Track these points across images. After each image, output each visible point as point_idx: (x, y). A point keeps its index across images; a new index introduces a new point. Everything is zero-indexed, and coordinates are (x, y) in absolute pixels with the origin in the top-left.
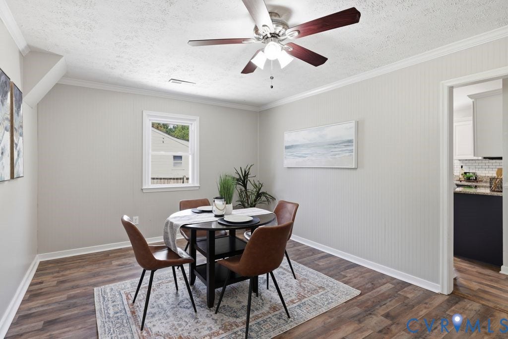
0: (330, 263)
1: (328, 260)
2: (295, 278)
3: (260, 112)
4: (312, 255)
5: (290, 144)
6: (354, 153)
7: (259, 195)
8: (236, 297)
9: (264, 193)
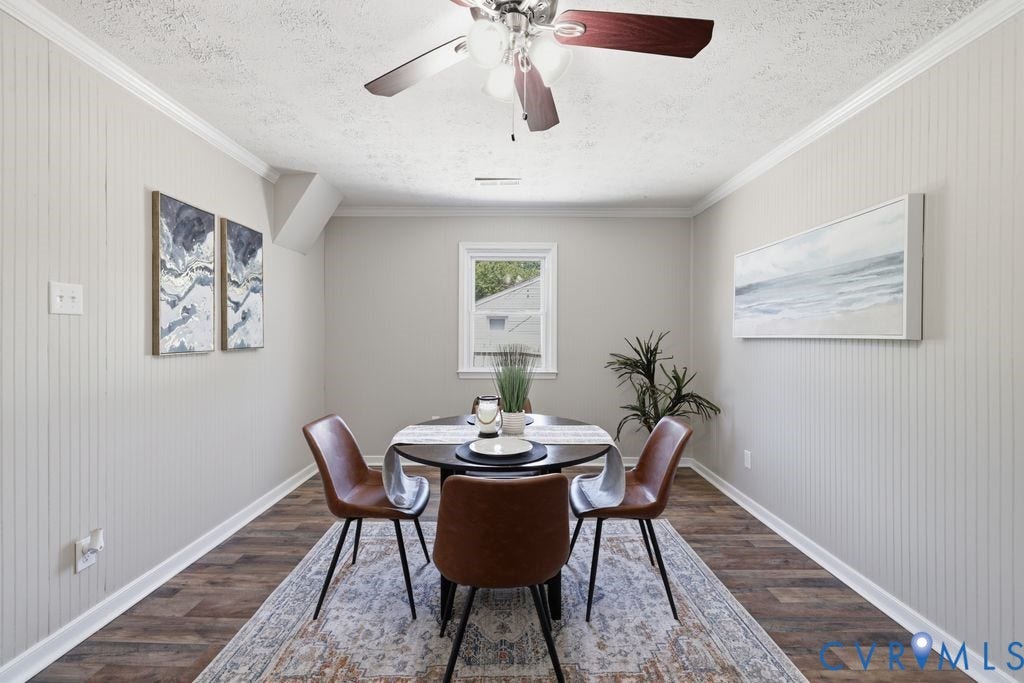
0: (817, 606)
1: (817, 596)
2: (676, 618)
3: (695, 217)
4: (778, 567)
5: (745, 283)
6: (904, 295)
7: (679, 398)
8: (509, 614)
9: (692, 397)
